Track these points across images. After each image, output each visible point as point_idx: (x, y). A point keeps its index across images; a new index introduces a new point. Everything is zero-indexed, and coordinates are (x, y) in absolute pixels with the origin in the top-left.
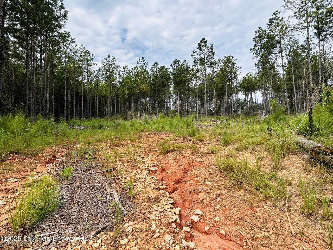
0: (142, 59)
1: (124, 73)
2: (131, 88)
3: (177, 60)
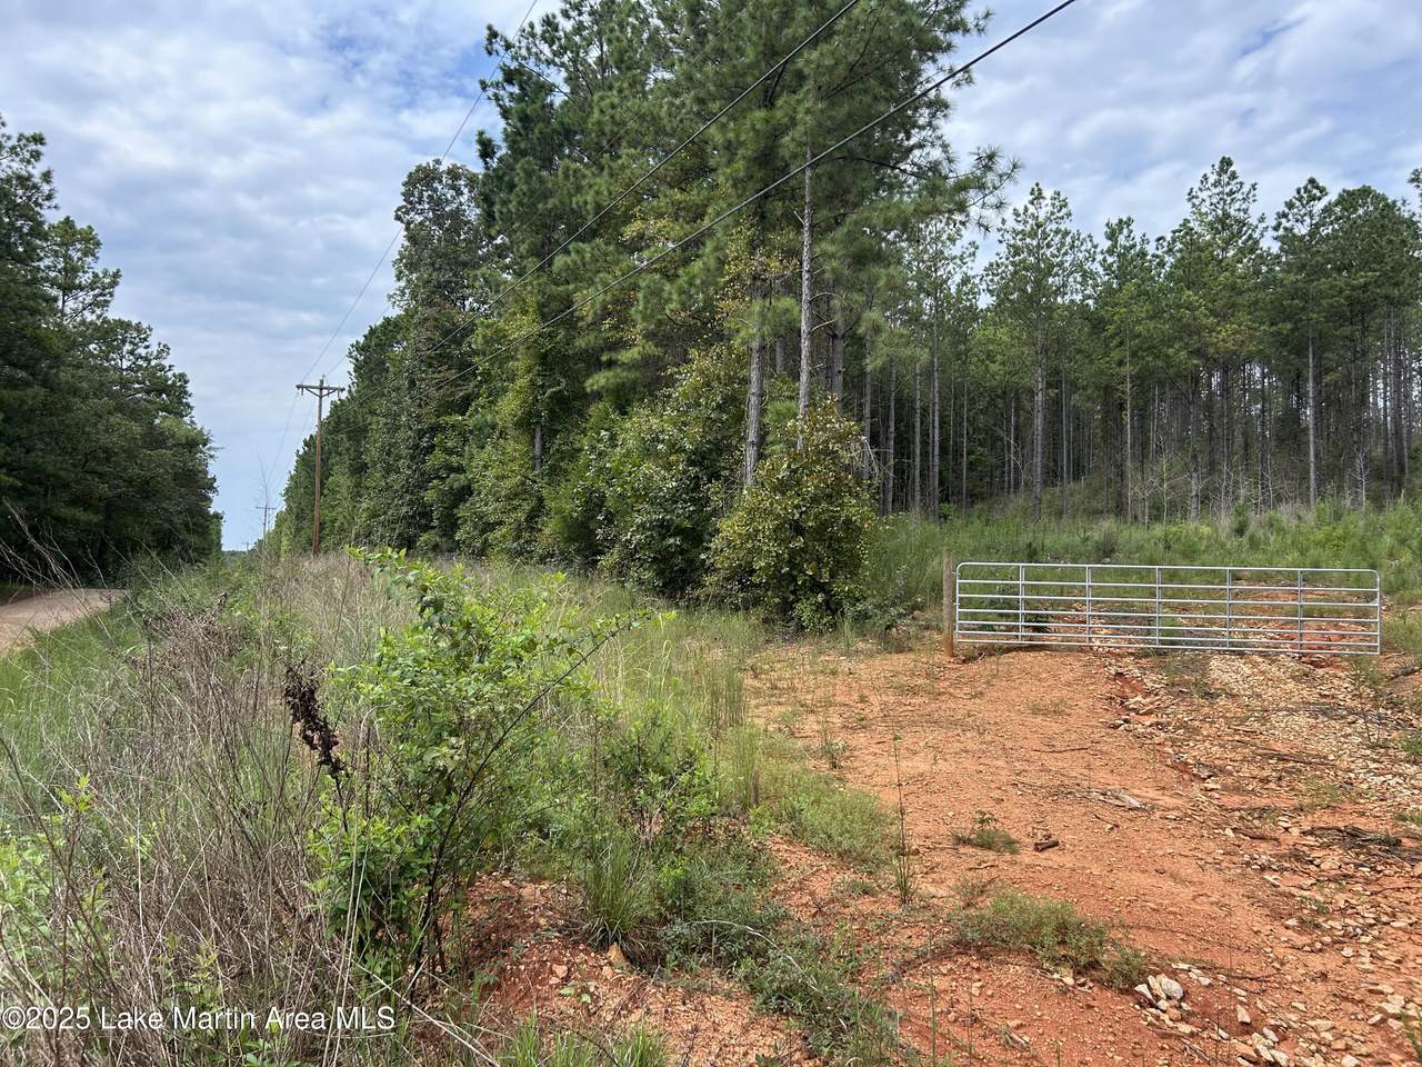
1: (1110, 260)
2: (1152, 349)
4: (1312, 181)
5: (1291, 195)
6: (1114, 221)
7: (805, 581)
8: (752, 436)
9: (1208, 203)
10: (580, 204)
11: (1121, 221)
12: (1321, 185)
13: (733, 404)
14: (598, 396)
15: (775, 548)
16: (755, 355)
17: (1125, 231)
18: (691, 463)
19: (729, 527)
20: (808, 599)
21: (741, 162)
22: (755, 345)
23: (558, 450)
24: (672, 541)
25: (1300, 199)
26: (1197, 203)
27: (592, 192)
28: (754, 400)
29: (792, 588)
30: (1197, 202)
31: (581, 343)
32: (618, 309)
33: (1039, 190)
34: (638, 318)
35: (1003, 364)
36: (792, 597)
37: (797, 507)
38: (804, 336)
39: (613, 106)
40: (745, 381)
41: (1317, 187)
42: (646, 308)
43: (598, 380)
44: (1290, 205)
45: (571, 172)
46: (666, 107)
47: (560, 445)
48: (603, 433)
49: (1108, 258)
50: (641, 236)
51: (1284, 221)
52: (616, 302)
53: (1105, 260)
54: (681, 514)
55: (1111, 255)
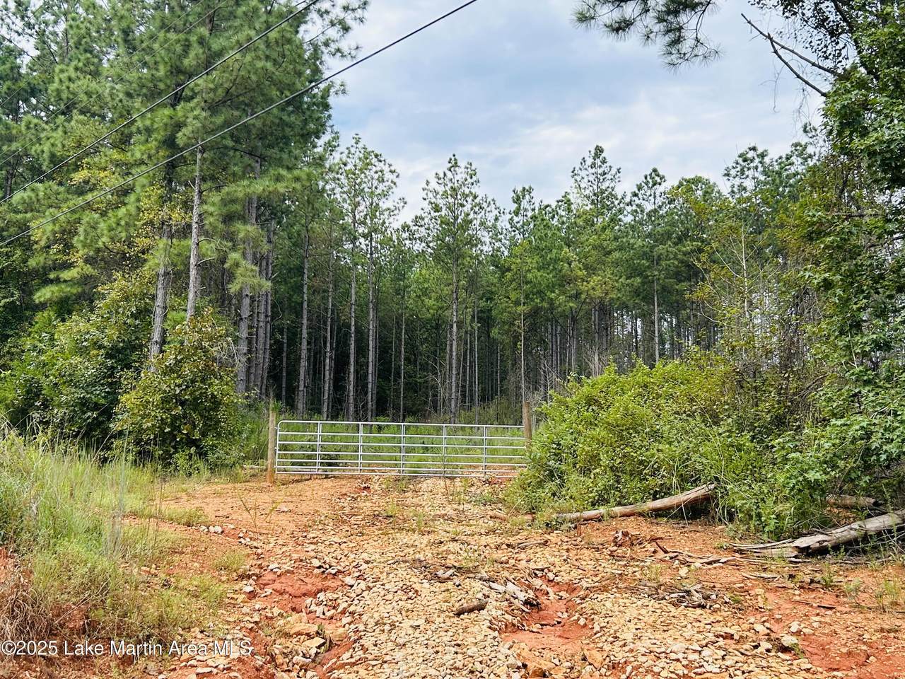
0: (597, 156)
1: (516, 219)
2: (540, 293)
3: (754, 149)
4: (655, 170)
5: (641, 179)
6: (519, 189)
7: (181, 439)
8: (156, 337)
9: (586, 180)
10: (38, 151)
11: (524, 189)
12: (660, 173)
13: (144, 313)
14: (42, 306)
15: (160, 414)
16: (161, 278)
17: (527, 197)
18: (109, 356)
19: (128, 399)
20: (183, 451)
21: (154, 142)
22: (161, 271)
23: (8, 352)
24: (90, 414)
25: (647, 183)
26: (579, 180)
27: (48, 144)
28: (159, 311)
29: (173, 444)
30: (578, 178)
31: (32, 263)
32: (65, 238)
33: (455, 160)
34: (79, 246)
35: (436, 300)
36: (172, 450)
37: (179, 386)
38: (192, 267)
39: (70, 79)
40: (154, 298)
41: (658, 175)
42: (86, 239)
43: (44, 294)
44: (640, 188)
45: (32, 126)
46: (108, 90)
47: (10, 347)
48: (44, 334)
49: (515, 218)
50: (86, 182)
51: (636, 198)
52: (63, 232)
53: (511, 219)
54: (98, 394)
55: (517, 216)
